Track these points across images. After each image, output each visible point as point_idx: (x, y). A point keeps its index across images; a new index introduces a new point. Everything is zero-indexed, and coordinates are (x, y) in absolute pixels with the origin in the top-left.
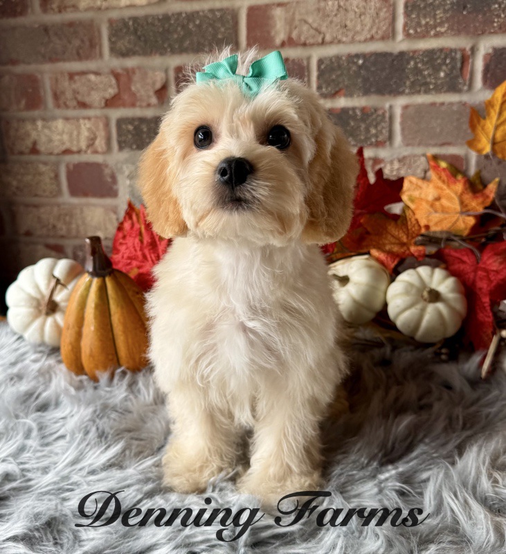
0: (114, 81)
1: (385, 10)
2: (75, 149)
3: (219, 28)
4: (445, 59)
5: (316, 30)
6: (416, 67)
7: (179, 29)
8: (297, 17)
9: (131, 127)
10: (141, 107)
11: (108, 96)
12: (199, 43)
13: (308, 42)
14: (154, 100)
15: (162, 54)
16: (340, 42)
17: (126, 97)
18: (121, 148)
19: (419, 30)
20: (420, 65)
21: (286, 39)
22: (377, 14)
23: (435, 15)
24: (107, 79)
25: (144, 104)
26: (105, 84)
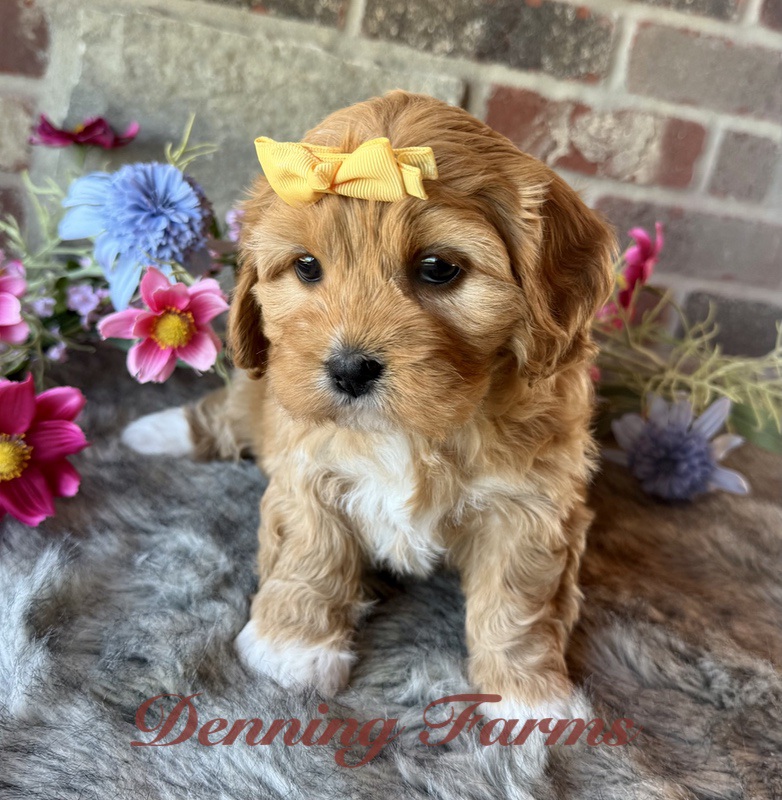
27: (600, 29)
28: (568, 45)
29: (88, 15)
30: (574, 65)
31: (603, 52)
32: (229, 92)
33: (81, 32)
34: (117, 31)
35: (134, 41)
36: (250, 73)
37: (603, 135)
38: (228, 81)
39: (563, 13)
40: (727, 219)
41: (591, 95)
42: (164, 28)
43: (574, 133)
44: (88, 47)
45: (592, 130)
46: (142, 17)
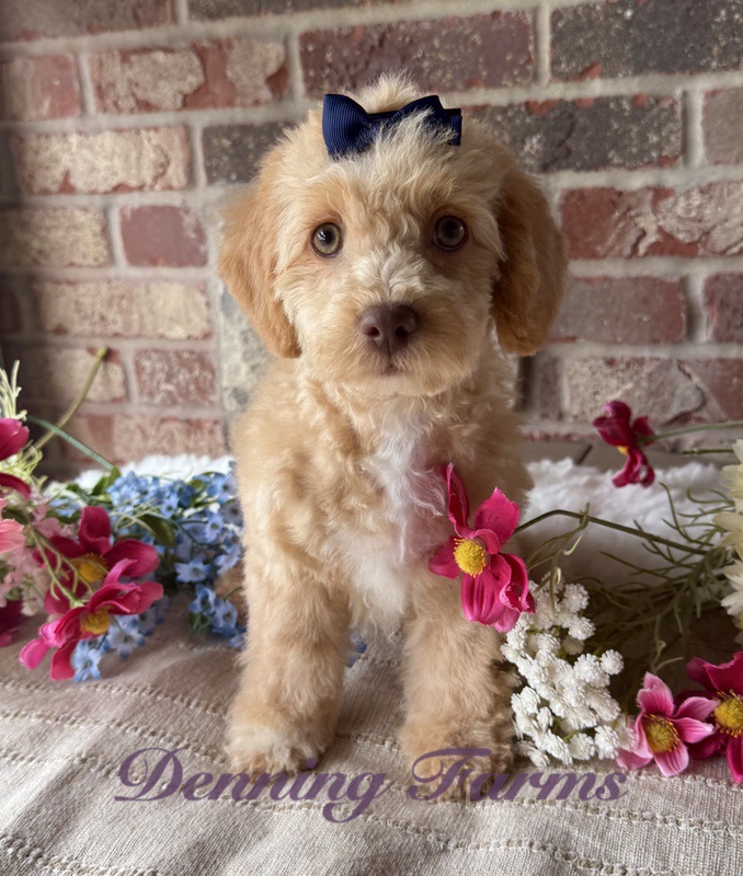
0: (196, 62)
2: (133, 183)
9: (226, 143)
10: (243, 105)
11: (187, 89)
14: (265, 94)
15: (277, 12)
17: (217, 89)
18: (211, 180)
20: (737, 16)
24: (186, 58)
25: (249, 101)
26: (182, 68)
27: (662, 110)
28: (633, 134)
30: (643, 152)
31: (672, 132)
37: (693, 214)
39: (619, 105)
41: (671, 178)
43: (660, 216)
45: (679, 211)
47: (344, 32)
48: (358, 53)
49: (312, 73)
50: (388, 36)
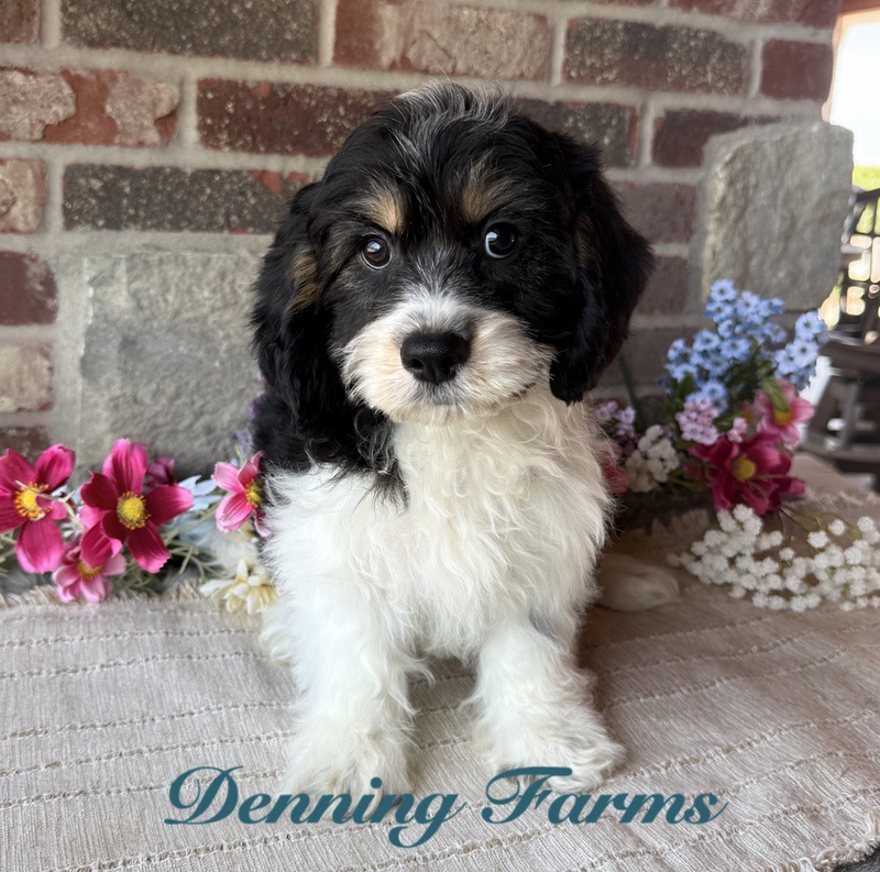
0: (67, 91)
1: (540, 36)
3: (287, 22)
4: (611, 119)
5: (445, 51)
6: (575, 127)
7: (213, 11)
8: (417, 26)
9: (96, 184)
10: (122, 145)
11: (50, 119)
12: (249, 42)
13: (431, 68)
14: (152, 136)
15: (173, 52)
16: (477, 75)
17: (91, 125)
18: (69, 224)
19: (582, 73)
20: (580, 124)
21: (398, 59)
22: (531, 41)
23: (603, 54)
24: (53, 85)
25: (131, 141)
26: (46, 94)
29: (93, 261)
32: (225, 307)
33: (87, 278)
34: (121, 270)
35: (137, 278)
36: (240, 286)
38: (224, 297)
40: (657, 330)
42: (161, 261)
44: (95, 289)
46: (141, 254)
47: (250, 85)
48: (262, 108)
49: (209, 121)
50: (294, 96)
